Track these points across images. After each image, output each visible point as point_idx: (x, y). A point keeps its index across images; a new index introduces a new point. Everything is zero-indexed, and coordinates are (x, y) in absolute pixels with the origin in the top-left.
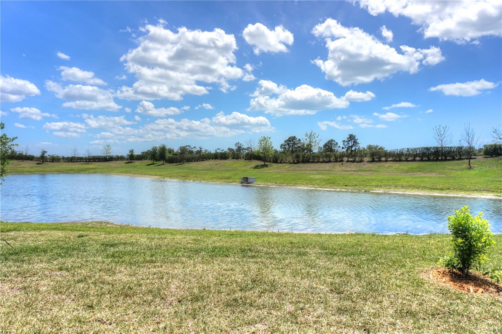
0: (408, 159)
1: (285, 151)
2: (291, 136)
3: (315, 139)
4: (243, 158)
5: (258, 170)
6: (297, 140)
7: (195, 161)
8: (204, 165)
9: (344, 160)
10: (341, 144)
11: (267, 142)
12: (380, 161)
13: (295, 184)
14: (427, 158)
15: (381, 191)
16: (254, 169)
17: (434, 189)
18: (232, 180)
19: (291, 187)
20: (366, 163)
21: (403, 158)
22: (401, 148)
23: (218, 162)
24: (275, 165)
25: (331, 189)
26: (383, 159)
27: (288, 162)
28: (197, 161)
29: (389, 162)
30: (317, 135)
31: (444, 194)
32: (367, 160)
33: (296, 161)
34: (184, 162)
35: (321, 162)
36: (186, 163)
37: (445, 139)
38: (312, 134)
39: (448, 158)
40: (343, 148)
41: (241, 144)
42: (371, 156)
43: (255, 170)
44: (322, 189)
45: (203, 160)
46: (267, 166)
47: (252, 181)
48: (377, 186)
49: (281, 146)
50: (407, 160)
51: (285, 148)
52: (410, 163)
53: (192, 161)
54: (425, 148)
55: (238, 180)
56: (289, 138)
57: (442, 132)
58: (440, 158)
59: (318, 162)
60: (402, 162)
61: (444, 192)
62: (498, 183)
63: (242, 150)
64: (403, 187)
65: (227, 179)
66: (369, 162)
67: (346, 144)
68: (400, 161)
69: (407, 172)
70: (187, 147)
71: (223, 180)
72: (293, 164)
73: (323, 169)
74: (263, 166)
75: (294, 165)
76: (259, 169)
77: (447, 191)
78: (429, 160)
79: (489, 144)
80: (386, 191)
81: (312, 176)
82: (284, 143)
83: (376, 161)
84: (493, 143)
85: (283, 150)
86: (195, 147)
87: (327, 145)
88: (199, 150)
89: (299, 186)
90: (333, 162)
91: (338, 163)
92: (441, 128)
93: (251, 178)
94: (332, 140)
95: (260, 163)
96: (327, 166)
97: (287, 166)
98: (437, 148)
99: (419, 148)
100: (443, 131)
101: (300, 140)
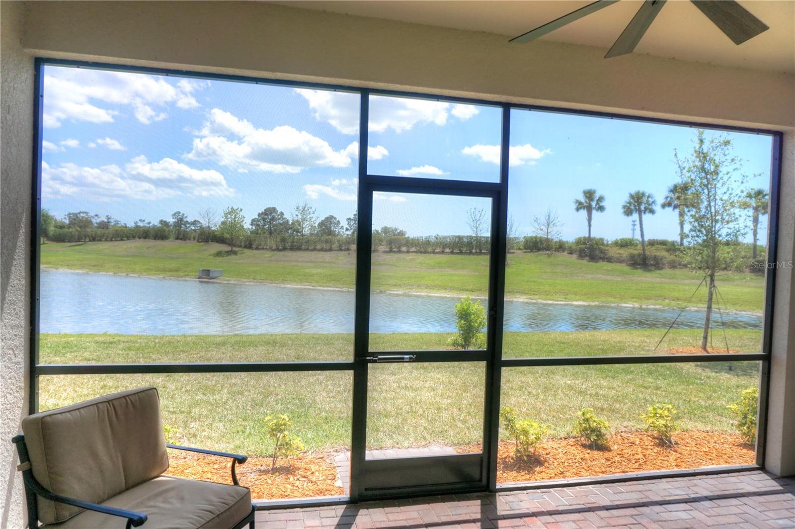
0: (436, 251)
1: (258, 230)
2: (269, 207)
3: (311, 216)
4: (194, 239)
5: (221, 258)
6: (278, 213)
7: (106, 240)
8: (125, 247)
9: (351, 248)
10: (344, 224)
11: (235, 215)
12: (400, 252)
13: (284, 281)
14: (459, 250)
15: (400, 292)
16: (214, 256)
17: (463, 290)
18: (182, 274)
19: (278, 285)
20: (381, 254)
21: (430, 249)
22: (428, 235)
23: (151, 243)
24: (248, 252)
25: (334, 289)
26: (404, 249)
27: (268, 247)
28: (111, 240)
29: (411, 254)
30: (313, 209)
31: (474, 296)
32: (383, 250)
33: (281, 248)
34: (85, 241)
35: (319, 250)
36: (90, 243)
37: (481, 226)
38: (306, 208)
39: (483, 251)
40: (347, 229)
41: (183, 215)
42: (389, 245)
43: (217, 258)
44: (322, 288)
45: (122, 240)
46: (235, 253)
47: (217, 275)
48: (395, 285)
49: (252, 222)
50: (434, 252)
51: (258, 225)
52: (438, 256)
53: (100, 240)
54: (456, 237)
55: (194, 274)
56: (265, 210)
57: (478, 217)
58: (474, 251)
59: (315, 249)
60: (427, 254)
61: (475, 293)
62: (532, 284)
63: (185, 225)
64: (427, 287)
65: (175, 272)
66: (385, 252)
67: (352, 224)
68: (426, 252)
69: (433, 267)
70: (82, 215)
71: (169, 274)
72: (276, 252)
73: (322, 260)
74: (229, 253)
75: (279, 253)
76: (223, 257)
77: (478, 293)
78: (461, 253)
79: (529, 235)
80: (407, 291)
81: (307, 271)
82: (257, 217)
83: (394, 252)
84: (534, 235)
85: (254, 228)
86: (97, 215)
87: (324, 225)
88: (106, 220)
89: (289, 284)
90: (336, 250)
91: (343, 252)
92: (477, 212)
93: (215, 271)
94: (332, 217)
95: (225, 248)
96: (327, 256)
97: (268, 254)
98: (471, 237)
99: (449, 237)
100: (479, 215)
101: (283, 214)
